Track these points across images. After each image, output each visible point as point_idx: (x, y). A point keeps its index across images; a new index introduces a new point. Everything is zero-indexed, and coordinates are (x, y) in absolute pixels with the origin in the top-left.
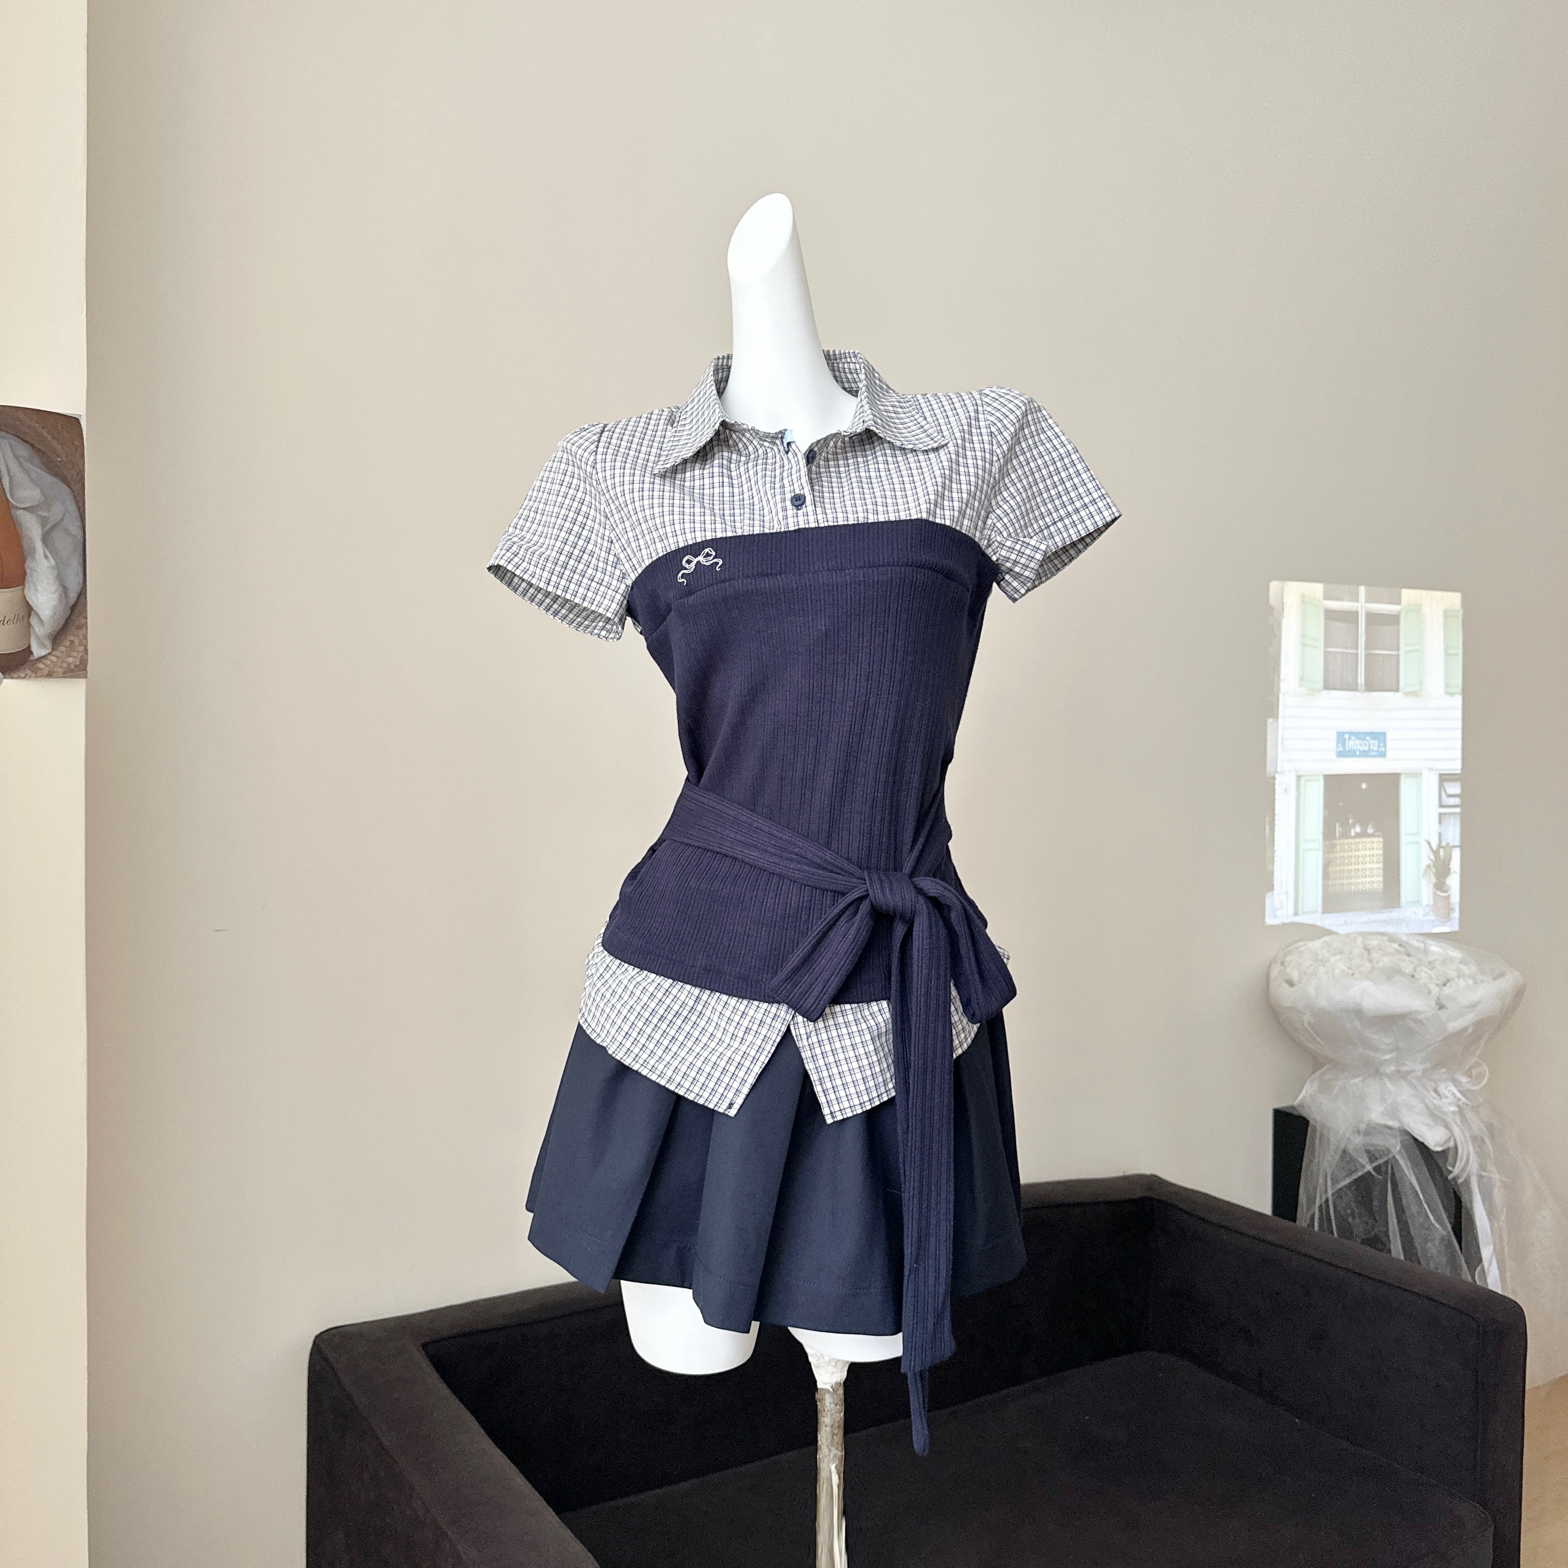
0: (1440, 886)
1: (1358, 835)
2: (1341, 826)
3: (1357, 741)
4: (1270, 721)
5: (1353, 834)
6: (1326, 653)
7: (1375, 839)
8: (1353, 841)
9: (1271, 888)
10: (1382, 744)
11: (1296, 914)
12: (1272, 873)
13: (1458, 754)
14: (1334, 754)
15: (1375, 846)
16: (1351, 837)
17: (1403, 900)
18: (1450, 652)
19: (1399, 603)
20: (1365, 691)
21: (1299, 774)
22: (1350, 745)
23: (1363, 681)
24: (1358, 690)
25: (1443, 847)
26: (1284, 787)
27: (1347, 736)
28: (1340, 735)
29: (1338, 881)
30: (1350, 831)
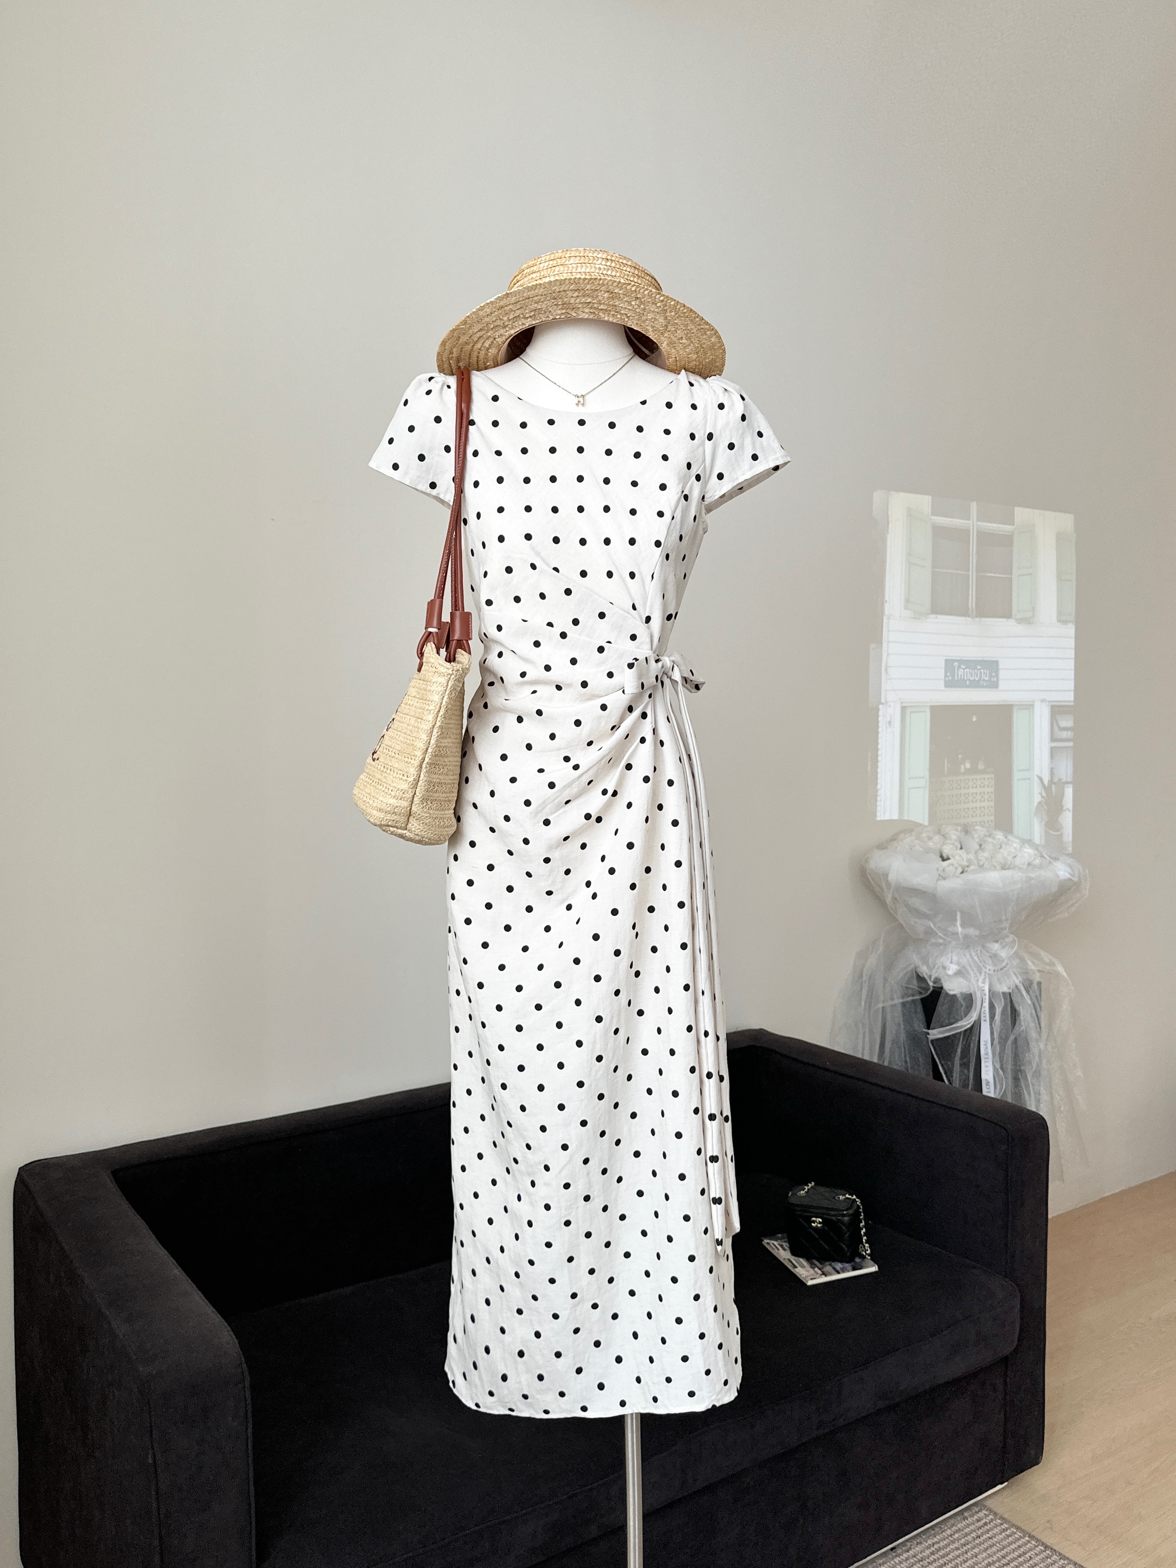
0: (1052, 824)
1: (968, 772)
2: (950, 761)
3: (968, 670)
4: (873, 646)
5: (962, 770)
6: (933, 573)
7: (986, 776)
8: (962, 778)
10: (993, 674)
13: (1071, 685)
14: (943, 683)
15: (986, 783)
16: (960, 774)
18: (1064, 577)
19: (1013, 525)
20: (977, 617)
21: (904, 705)
22: (960, 674)
23: (974, 606)
24: (969, 616)
25: (1055, 783)
26: (889, 720)
27: (956, 664)
28: (949, 663)
30: (959, 767)
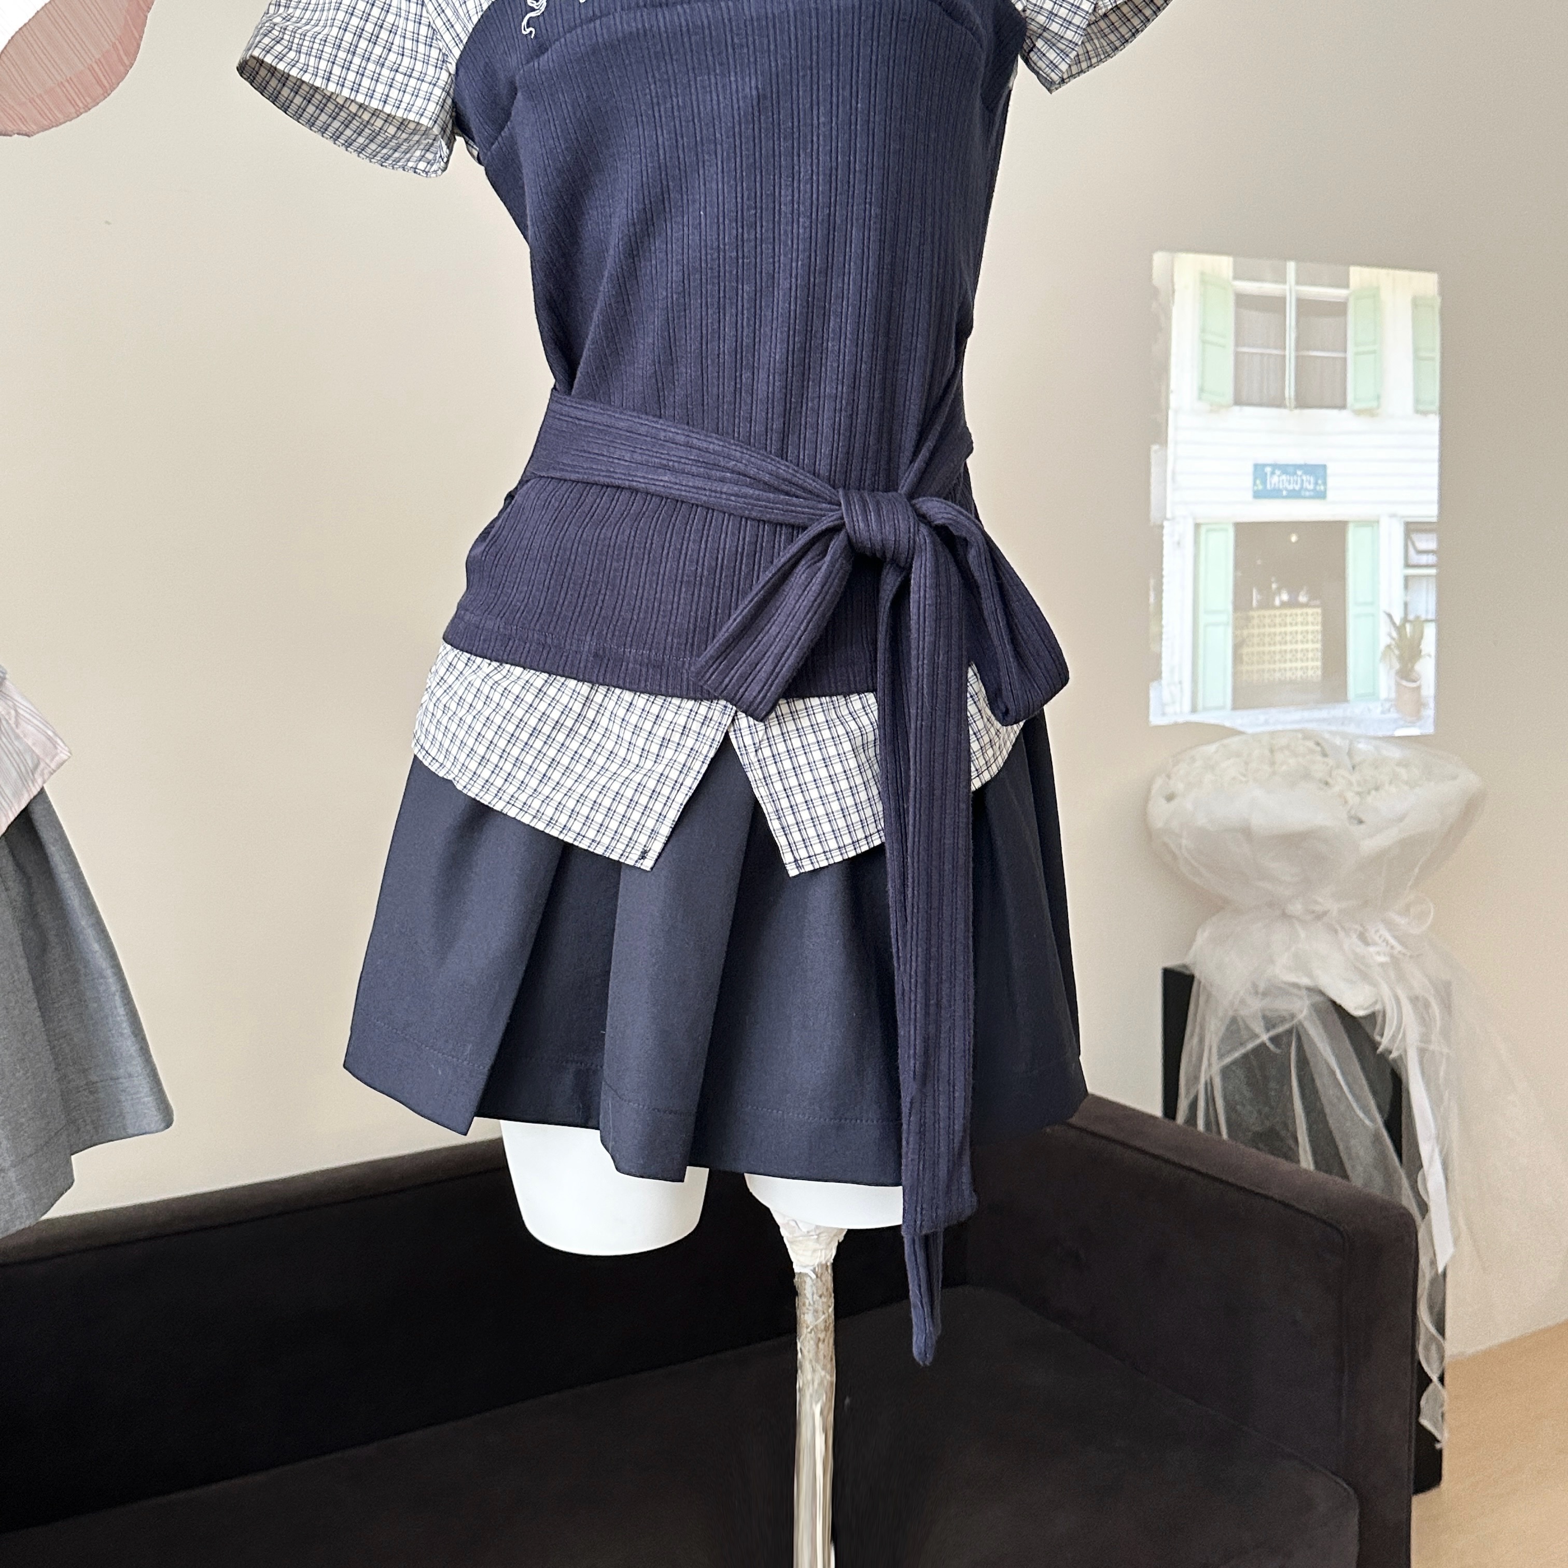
0: (1406, 673)
1: (1284, 605)
2: (1260, 591)
3: (1284, 477)
4: (1155, 448)
5: (1277, 602)
6: (1237, 355)
7: (1310, 611)
8: (1277, 612)
9: (1158, 676)
10: (1320, 482)
11: (1194, 710)
12: (1159, 657)
13: (1434, 495)
14: (1250, 494)
15: (1310, 619)
16: (1274, 607)
17: (1351, 693)
18: (1423, 354)
19: (1347, 289)
20: (1296, 407)
21: (1198, 521)
22: (1273, 482)
23: (1293, 394)
24: (1286, 407)
25: (1410, 621)
26: (1176, 540)
27: (1268, 470)
28: (1260, 468)
29: (1255, 667)
30: (1274, 600)
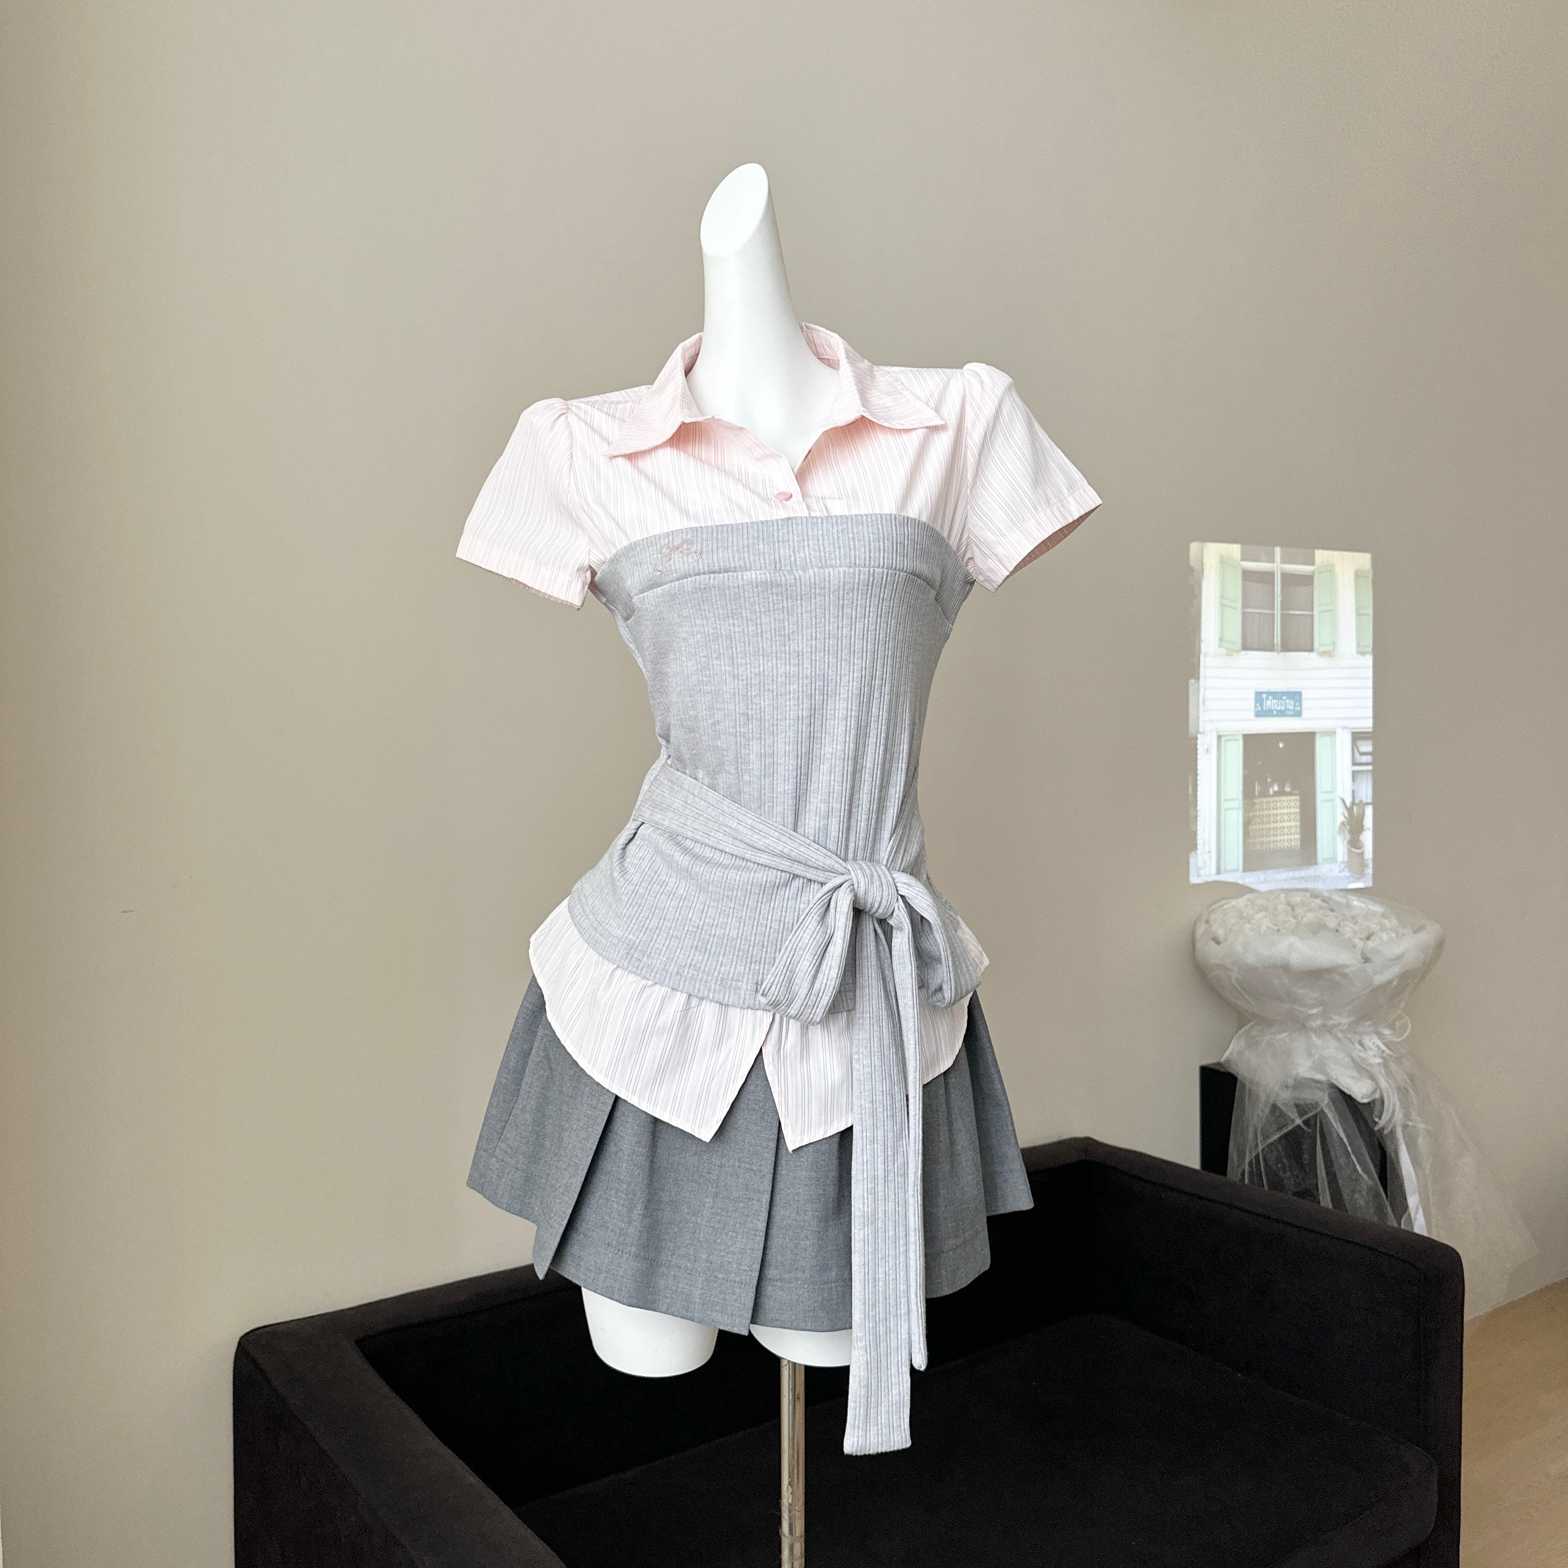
0: (1354, 842)
1: (1276, 794)
2: (1260, 785)
3: (1275, 701)
4: (1191, 681)
5: (1271, 792)
6: (1244, 614)
7: (1293, 798)
8: (1271, 799)
9: (1195, 847)
10: (1297, 704)
11: (1218, 872)
12: (1195, 833)
13: (1370, 713)
14: (1252, 714)
15: (1293, 804)
16: (1269, 796)
17: (1320, 857)
18: (1362, 611)
19: (1313, 564)
20: (1282, 651)
21: (1221, 734)
22: (1267, 705)
23: (1279, 643)
24: (1275, 651)
25: (1356, 804)
26: (1206, 747)
27: (1264, 696)
28: (1258, 694)
29: (1258, 840)
30: (1269, 790)
